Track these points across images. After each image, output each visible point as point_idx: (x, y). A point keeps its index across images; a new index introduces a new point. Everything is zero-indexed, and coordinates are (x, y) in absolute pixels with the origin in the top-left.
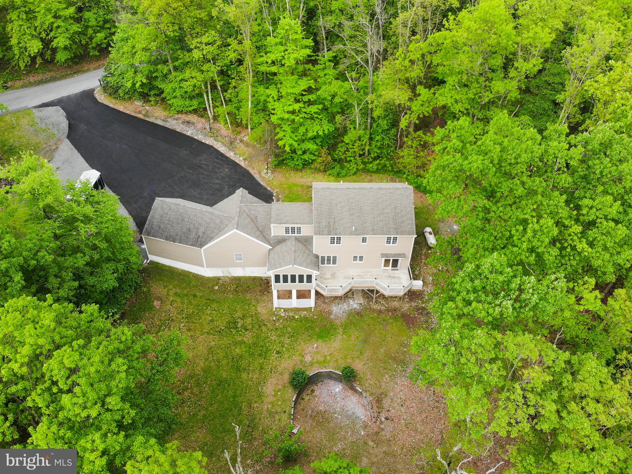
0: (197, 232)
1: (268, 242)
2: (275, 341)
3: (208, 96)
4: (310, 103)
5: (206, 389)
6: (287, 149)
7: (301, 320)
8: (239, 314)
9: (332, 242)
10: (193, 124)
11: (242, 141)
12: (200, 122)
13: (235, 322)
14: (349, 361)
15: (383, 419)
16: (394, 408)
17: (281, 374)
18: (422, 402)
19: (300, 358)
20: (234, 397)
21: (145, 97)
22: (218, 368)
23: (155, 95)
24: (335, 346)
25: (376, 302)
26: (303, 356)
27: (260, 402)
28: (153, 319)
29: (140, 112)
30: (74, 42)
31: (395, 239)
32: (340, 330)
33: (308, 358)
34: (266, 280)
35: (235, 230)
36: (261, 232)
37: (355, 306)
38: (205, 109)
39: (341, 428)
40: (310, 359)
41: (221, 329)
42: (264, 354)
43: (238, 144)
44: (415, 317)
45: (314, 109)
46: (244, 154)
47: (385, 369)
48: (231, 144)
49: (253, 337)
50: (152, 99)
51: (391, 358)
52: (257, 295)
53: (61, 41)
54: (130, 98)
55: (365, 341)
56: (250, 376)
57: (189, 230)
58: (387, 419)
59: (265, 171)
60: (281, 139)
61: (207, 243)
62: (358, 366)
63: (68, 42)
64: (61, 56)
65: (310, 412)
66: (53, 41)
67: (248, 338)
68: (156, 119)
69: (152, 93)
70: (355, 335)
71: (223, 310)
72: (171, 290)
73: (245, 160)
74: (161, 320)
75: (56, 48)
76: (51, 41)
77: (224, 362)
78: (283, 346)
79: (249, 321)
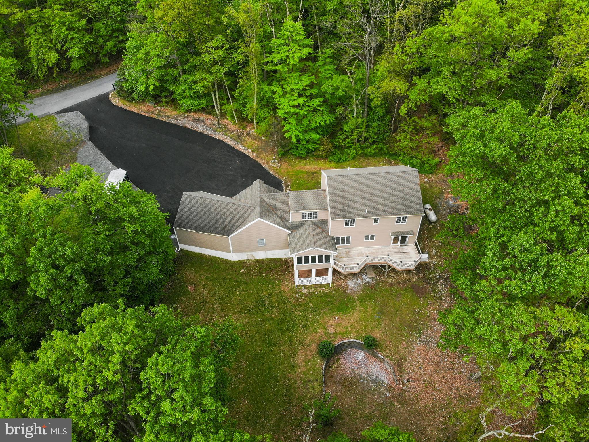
0: (224, 222)
1: (287, 227)
2: (299, 316)
3: (215, 95)
4: (312, 97)
5: (244, 363)
6: (294, 140)
7: (320, 295)
8: (264, 293)
9: (347, 224)
10: (203, 121)
11: (248, 134)
12: (209, 119)
13: (263, 301)
14: (368, 330)
15: (405, 382)
16: (413, 371)
17: (309, 346)
18: (438, 363)
19: (324, 330)
20: (270, 368)
21: (156, 98)
22: (252, 343)
23: (166, 96)
24: (354, 317)
25: (388, 276)
26: (327, 329)
27: (293, 372)
28: (189, 303)
29: (153, 113)
30: (88, 52)
31: (404, 219)
32: (358, 303)
33: (331, 330)
34: (286, 261)
35: (259, 219)
36: (281, 219)
37: (368, 280)
38: (213, 107)
39: (368, 392)
40: (333, 331)
41: (250, 307)
42: (292, 328)
43: (245, 136)
44: (424, 287)
45: (316, 102)
46: (252, 146)
47: (402, 336)
48: (239, 138)
49: (280, 313)
50: (163, 100)
51: (406, 325)
52: (279, 275)
53: (75, 51)
54: (143, 101)
55: (381, 312)
56: (282, 348)
57: (216, 220)
58: (408, 381)
59: (273, 161)
60: (288, 131)
61: (233, 232)
62: (377, 334)
63: (82, 52)
64: (76, 65)
65: (338, 379)
66: (68, 51)
67: (275, 314)
68: (168, 118)
69: (163, 95)
70: (371, 307)
71: (251, 291)
72: (202, 274)
73: (253, 151)
74: (196, 303)
75: (71, 58)
76: (67, 51)
77: (257, 338)
78: (307, 320)
79: (274, 298)
